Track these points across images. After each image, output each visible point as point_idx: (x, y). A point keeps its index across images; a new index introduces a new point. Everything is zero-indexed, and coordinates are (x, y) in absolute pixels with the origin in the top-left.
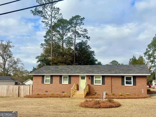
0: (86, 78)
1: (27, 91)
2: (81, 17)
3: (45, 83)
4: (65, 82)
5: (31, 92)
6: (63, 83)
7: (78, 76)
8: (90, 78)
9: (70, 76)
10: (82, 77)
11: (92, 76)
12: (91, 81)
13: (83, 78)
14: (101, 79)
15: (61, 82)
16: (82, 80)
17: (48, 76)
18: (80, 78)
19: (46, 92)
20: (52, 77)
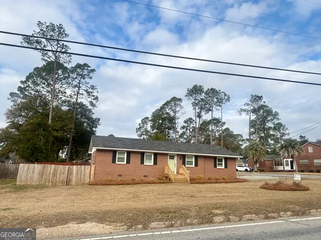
0: (176, 158)
1: (84, 175)
2: (90, 67)
3: (117, 163)
4: (149, 162)
5: (92, 177)
6: (145, 164)
7: (167, 154)
8: (182, 158)
9: (156, 155)
11: (184, 156)
12: (182, 161)
13: (172, 157)
14: (194, 160)
15: (142, 162)
16: (171, 160)
17: (122, 152)
18: (169, 157)
19: (119, 176)
20: (129, 153)
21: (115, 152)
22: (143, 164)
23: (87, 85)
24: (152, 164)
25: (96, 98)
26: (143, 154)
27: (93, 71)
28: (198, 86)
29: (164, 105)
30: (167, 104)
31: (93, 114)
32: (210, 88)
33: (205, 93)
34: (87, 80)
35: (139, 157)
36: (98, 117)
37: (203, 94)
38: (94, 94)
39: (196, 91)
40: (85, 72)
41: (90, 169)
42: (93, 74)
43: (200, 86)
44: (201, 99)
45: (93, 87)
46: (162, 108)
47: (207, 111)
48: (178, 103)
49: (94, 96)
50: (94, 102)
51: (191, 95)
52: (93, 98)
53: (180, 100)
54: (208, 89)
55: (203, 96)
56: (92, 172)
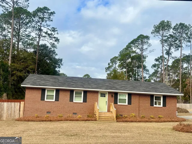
0: (107, 96)
1: (14, 112)
2: (50, 10)
3: (46, 100)
5: (21, 112)
6: (74, 101)
7: (97, 92)
8: (114, 95)
9: (85, 92)
10: (101, 94)
11: (116, 94)
12: (114, 99)
13: (103, 95)
15: (71, 100)
16: (102, 97)
17: (51, 90)
18: (99, 95)
19: (47, 112)
20: (58, 91)
21: (43, 90)
22: (73, 101)
23: (48, 28)
24: (82, 101)
25: (57, 40)
26: (72, 91)
27: (52, 13)
28: (166, 21)
29: (130, 44)
30: (133, 42)
31: (57, 55)
32: (179, 23)
33: (173, 29)
34: (48, 23)
35: (68, 94)
36: (61, 58)
37: (171, 30)
38: (55, 36)
39: (163, 28)
40: (46, 15)
41: (20, 106)
42: (53, 17)
43: (168, 22)
44: (170, 35)
45: (54, 30)
46: (129, 47)
47: (176, 47)
48: (146, 40)
49: (55, 38)
50: (56, 43)
51: (158, 32)
52: (54, 39)
53: (147, 37)
54: (177, 24)
55: (171, 32)
56: (22, 109)
